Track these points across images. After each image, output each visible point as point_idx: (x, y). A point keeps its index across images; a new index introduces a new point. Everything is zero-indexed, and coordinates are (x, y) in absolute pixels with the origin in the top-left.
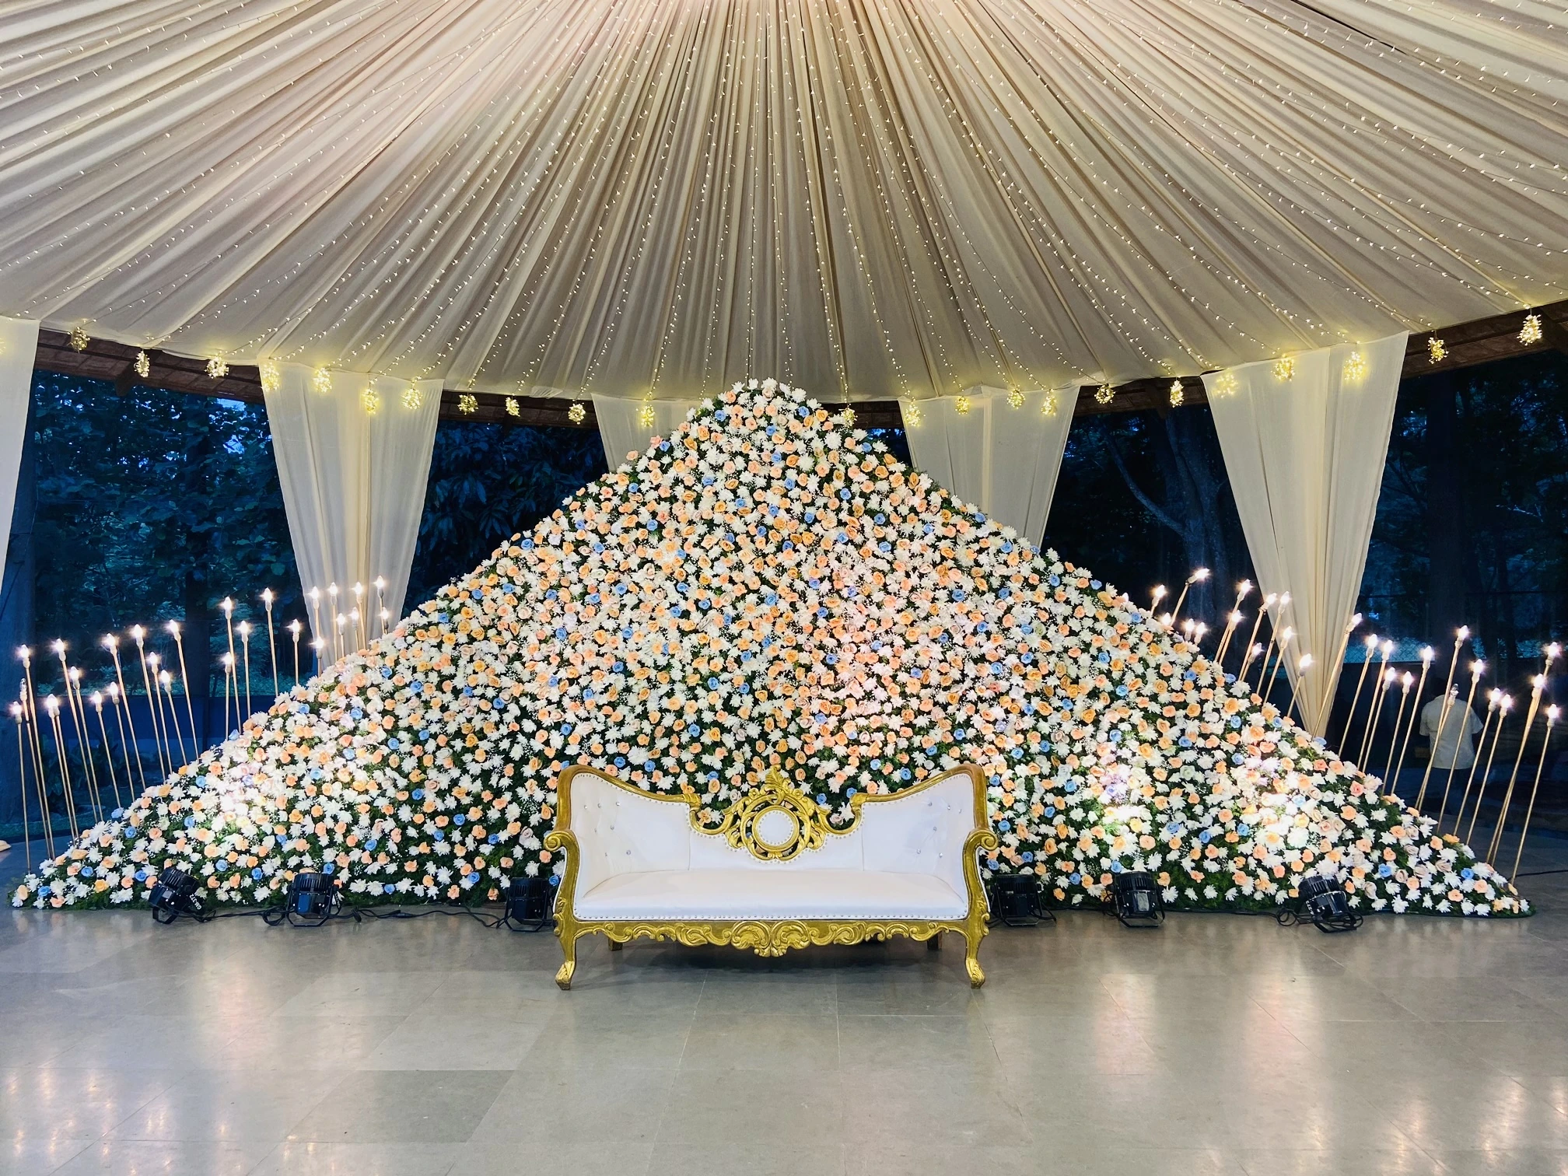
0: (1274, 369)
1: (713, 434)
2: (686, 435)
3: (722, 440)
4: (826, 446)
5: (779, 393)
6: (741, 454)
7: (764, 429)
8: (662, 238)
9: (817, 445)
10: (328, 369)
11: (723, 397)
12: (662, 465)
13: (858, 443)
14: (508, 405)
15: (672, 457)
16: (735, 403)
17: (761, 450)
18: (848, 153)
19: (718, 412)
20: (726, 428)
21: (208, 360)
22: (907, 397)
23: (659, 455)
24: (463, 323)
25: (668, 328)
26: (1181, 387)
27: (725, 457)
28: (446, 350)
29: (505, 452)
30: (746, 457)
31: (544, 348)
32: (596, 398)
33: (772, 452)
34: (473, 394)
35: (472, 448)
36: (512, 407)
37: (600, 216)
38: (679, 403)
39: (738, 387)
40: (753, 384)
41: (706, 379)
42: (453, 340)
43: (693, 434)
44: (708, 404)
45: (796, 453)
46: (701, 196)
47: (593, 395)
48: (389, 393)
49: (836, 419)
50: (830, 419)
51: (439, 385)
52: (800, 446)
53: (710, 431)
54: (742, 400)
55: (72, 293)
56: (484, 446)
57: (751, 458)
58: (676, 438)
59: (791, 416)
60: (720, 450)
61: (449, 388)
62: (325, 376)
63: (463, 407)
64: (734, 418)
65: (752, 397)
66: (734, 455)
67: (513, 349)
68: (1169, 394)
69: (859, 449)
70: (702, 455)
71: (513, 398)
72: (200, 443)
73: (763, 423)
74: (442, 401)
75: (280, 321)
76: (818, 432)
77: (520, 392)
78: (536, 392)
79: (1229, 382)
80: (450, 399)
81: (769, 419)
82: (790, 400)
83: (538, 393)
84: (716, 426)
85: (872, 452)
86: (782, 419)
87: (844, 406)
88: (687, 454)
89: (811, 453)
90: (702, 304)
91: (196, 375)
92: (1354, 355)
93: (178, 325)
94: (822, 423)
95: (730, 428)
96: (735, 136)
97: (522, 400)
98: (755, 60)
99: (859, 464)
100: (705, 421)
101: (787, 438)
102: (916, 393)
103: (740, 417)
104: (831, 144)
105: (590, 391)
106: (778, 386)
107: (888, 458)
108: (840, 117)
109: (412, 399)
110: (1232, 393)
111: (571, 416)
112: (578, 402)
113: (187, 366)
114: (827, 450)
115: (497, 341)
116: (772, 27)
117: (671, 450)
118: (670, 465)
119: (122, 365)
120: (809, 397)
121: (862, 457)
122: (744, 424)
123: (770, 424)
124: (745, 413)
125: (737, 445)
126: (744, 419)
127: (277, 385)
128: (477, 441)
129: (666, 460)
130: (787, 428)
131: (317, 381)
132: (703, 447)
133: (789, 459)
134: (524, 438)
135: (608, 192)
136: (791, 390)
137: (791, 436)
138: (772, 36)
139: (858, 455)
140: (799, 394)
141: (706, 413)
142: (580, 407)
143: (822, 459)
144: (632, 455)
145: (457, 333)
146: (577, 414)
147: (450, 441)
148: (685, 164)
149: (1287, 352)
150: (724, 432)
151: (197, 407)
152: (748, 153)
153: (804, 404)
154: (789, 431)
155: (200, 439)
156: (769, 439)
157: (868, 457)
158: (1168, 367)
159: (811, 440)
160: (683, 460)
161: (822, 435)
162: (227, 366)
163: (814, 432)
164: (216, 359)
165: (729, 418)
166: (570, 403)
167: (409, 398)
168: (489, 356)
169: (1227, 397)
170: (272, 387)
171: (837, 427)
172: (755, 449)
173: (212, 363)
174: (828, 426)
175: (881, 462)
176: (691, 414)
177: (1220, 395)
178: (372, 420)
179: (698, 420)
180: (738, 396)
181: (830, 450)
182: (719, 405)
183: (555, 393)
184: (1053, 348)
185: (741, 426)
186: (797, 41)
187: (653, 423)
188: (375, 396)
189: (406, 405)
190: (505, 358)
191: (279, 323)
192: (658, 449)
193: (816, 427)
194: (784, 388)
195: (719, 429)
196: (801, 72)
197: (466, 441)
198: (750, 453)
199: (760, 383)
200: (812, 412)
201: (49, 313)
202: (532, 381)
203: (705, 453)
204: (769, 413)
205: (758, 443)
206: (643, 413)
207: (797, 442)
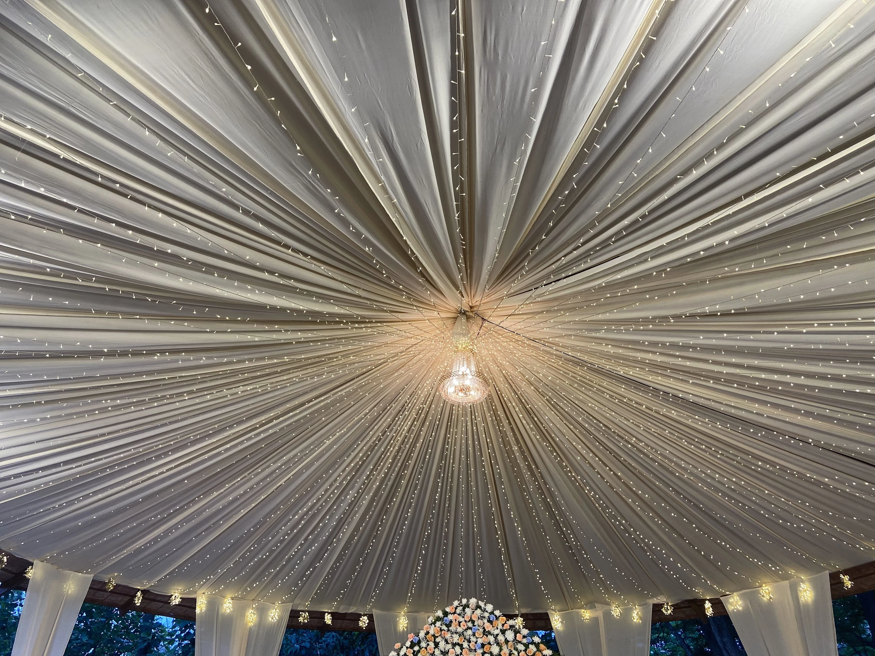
0: (760, 594)
1: (443, 632)
2: (428, 633)
3: (448, 636)
4: (506, 639)
5: (478, 607)
6: (458, 644)
7: (471, 628)
8: (415, 521)
9: (501, 638)
10: (232, 599)
11: (448, 609)
12: (414, 651)
13: (524, 637)
14: (326, 618)
15: (420, 647)
16: (454, 613)
17: (469, 641)
18: (508, 477)
19: (445, 618)
20: (450, 628)
21: (172, 595)
22: (552, 610)
23: (412, 646)
24: (308, 569)
25: (417, 569)
26: (710, 605)
27: (449, 646)
28: (296, 585)
29: (319, 649)
30: (461, 646)
31: (349, 583)
32: (375, 612)
33: (476, 643)
34: (307, 611)
35: (300, 646)
36: (328, 619)
37: (383, 511)
38: (422, 615)
39: (456, 603)
40: (464, 601)
41: (437, 599)
42: (301, 579)
43: (432, 632)
44: (440, 613)
45: (489, 643)
46: (436, 499)
47: (373, 610)
48: (262, 612)
49: (511, 622)
50: (507, 622)
51: (289, 607)
52: (491, 639)
53: (441, 630)
54: (458, 611)
55: (115, 559)
56: (308, 645)
57: (464, 646)
58: (422, 634)
59: (485, 621)
60: (447, 641)
61: (294, 608)
62: (230, 603)
63: (301, 619)
64: (454, 621)
65: (464, 609)
66: (454, 645)
67: (333, 583)
68: (704, 609)
69: (525, 641)
70: (437, 645)
71: (329, 613)
72: (145, 646)
73: (470, 624)
74: (290, 617)
75: (214, 571)
76: (501, 630)
77: (333, 610)
78: (342, 610)
79: (737, 602)
80: (294, 614)
81: (473, 622)
82: (485, 611)
83: (343, 610)
84: (444, 627)
85: (533, 643)
86: (480, 622)
87: (516, 616)
88: (428, 645)
89: (498, 644)
90: (435, 556)
91: (162, 604)
92: (802, 585)
93: (162, 576)
94: (503, 625)
95: (452, 628)
96: (453, 470)
97: (334, 615)
98: (461, 437)
99: (525, 651)
100: (438, 624)
101: (484, 634)
102: (558, 607)
103: (457, 622)
104: (500, 474)
105: (372, 607)
106: (478, 602)
107: (542, 646)
108: (504, 461)
109: (274, 615)
110: (740, 608)
111: (361, 624)
112: (364, 615)
113: (159, 598)
114: (507, 641)
115: (325, 580)
116: (469, 424)
117: (419, 642)
118: (419, 651)
119: (126, 599)
120: (495, 609)
121: (527, 646)
122: (460, 626)
123: (474, 626)
124: (461, 619)
125: (456, 638)
126: (460, 623)
127: (204, 609)
128: (304, 641)
129: (416, 648)
130: (484, 628)
131: (225, 606)
132: (438, 640)
133: (485, 647)
134: (330, 638)
135: (389, 499)
136: (485, 605)
137: (486, 633)
138: (469, 428)
139: (524, 645)
140: (490, 607)
141: (438, 619)
142: (366, 618)
143: (504, 647)
144: (397, 645)
145: (304, 575)
146: (364, 622)
147: (289, 642)
148: (428, 484)
149: (765, 583)
150: (448, 630)
151: (148, 624)
152: (459, 478)
153: (492, 613)
154: (485, 630)
155: (145, 644)
156: (474, 635)
157: (530, 646)
158: (699, 592)
159: (497, 635)
160: (426, 648)
161: (503, 632)
162: (181, 598)
163: (499, 631)
164: (176, 595)
165: (451, 622)
166: (360, 616)
167: (272, 615)
168: (319, 588)
169: (738, 611)
170: (201, 610)
171: (512, 627)
172: (466, 641)
173: (173, 597)
174: (506, 626)
175: (539, 650)
176: (431, 619)
177: (733, 610)
178: (250, 629)
179: (434, 623)
180: (456, 608)
181: (508, 641)
182: (446, 614)
183: (352, 610)
184: (632, 580)
185: (458, 627)
186: (481, 429)
187: (407, 627)
188: (254, 614)
189: (270, 620)
190: (328, 589)
191: (214, 572)
192: (412, 642)
193: (500, 627)
194: (481, 604)
195: (446, 628)
196: (483, 442)
197: (297, 642)
198: (464, 643)
199: (468, 601)
200: (497, 618)
201: (100, 570)
202: (340, 603)
203: (438, 643)
204: (473, 619)
205: (467, 637)
206: (401, 621)
207: (489, 636)
